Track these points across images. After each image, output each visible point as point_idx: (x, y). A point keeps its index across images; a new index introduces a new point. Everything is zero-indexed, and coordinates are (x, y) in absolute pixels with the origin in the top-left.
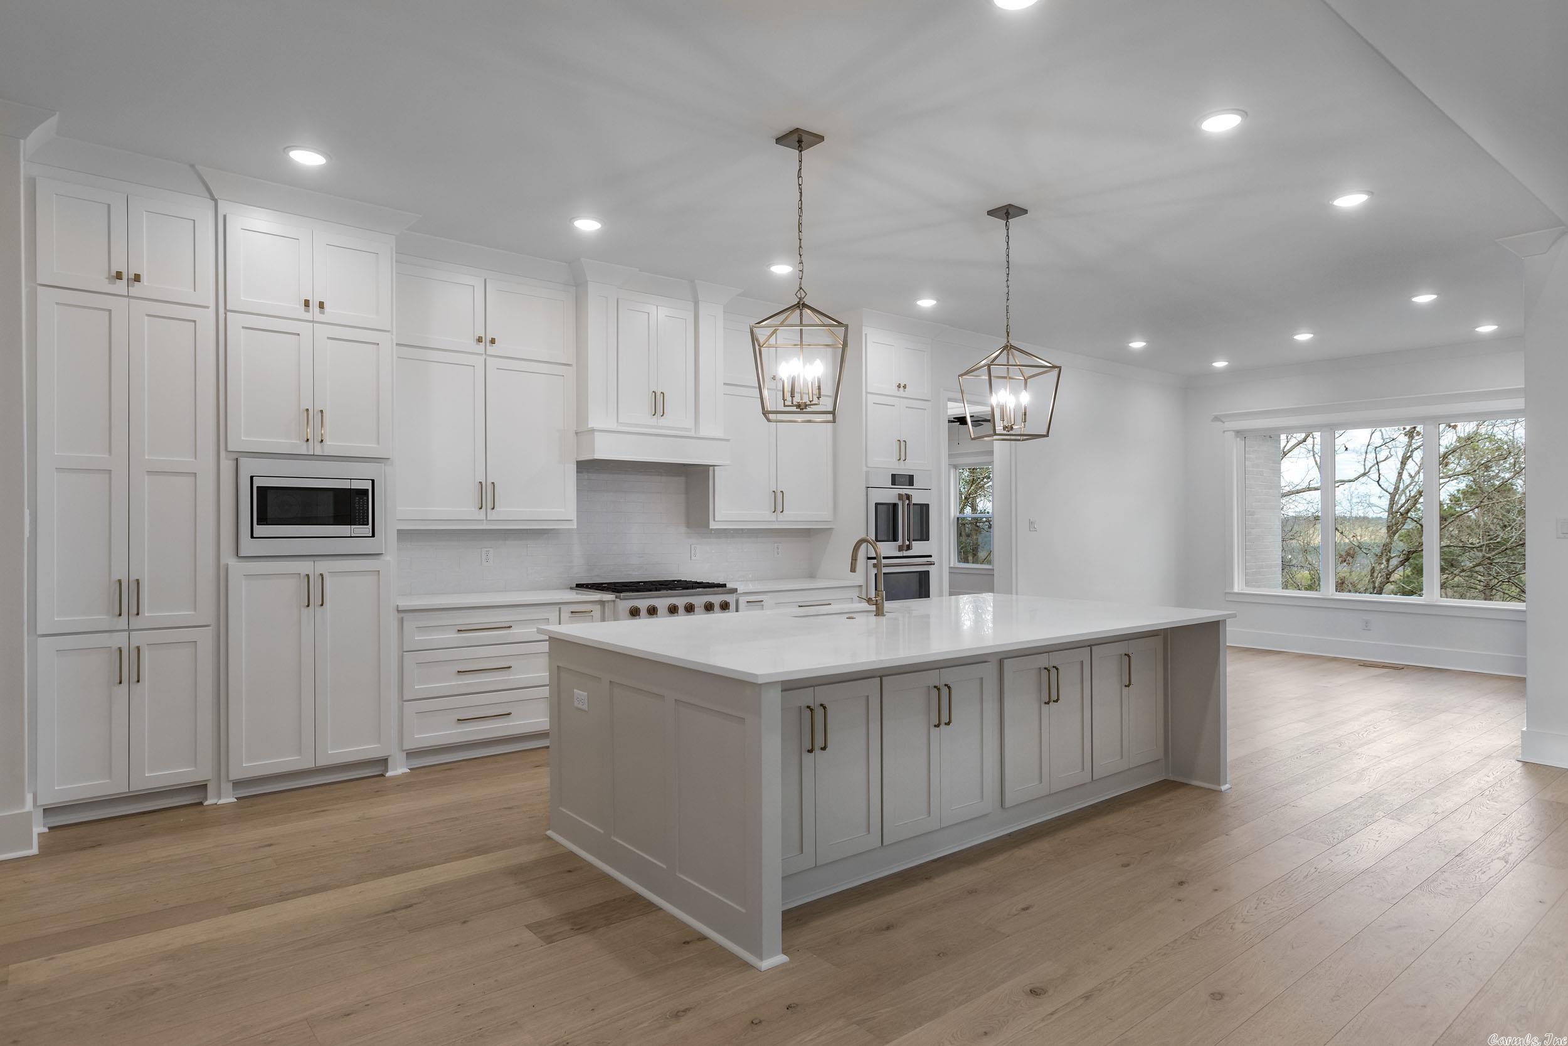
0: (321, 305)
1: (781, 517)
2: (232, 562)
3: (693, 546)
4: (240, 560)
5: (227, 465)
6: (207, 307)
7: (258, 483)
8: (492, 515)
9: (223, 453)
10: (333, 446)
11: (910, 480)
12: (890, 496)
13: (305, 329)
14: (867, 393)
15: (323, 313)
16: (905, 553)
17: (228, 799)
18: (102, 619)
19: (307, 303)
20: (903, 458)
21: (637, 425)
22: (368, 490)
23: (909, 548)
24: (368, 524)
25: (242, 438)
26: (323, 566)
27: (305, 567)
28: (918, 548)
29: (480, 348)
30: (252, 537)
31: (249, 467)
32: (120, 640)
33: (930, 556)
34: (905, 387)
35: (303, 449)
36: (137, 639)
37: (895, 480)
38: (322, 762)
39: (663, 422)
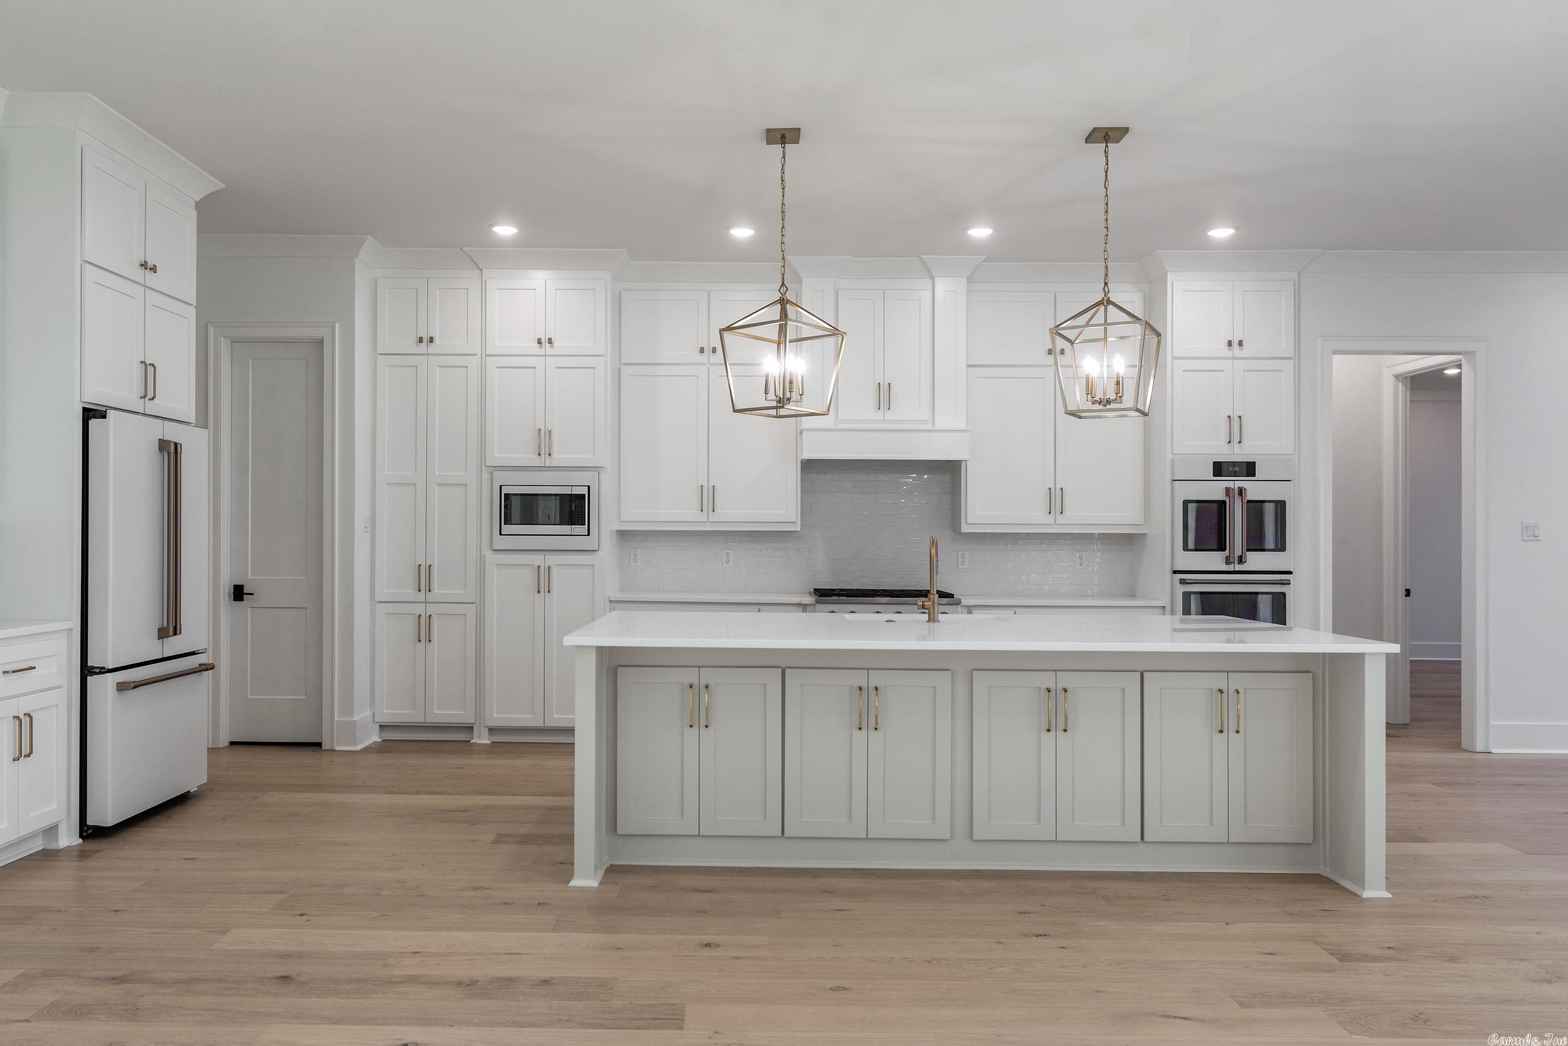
0: (550, 341)
1: (1061, 519)
2: (488, 554)
3: (960, 553)
4: (494, 552)
5: (486, 476)
6: (476, 355)
7: (505, 491)
8: (714, 517)
9: (483, 468)
10: (560, 457)
11: (1249, 469)
12: (1215, 490)
13: (538, 362)
14: (1173, 358)
15: (553, 347)
16: (1238, 567)
17: (485, 740)
18: (410, 593)
19: (539, 342)
20: (1236, 439)
21: (861, 421)
22: (585, 495)
23: (1241, 560)
24: (585, 525)
25: (498, 455)
26: (552, 560)
27: (537, 559)
28: (1256, 561)
29: (704, 358)
30: (501, 534)
31: (501, 478)
32: (419, 609)
33: (1290, 573)
34: (1240, 343)
35: (537, 462)
36: (432, 609)
37: (1219, 469)
38: (550, 724)
39: (889, 415)
